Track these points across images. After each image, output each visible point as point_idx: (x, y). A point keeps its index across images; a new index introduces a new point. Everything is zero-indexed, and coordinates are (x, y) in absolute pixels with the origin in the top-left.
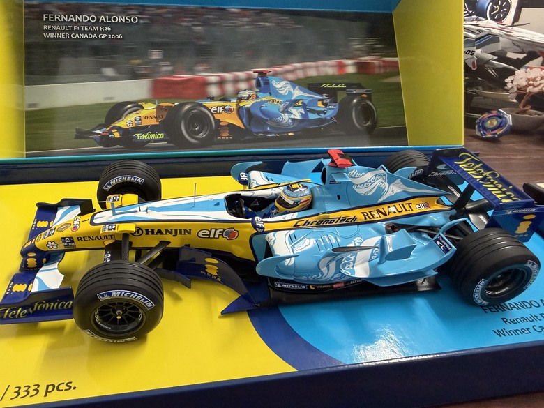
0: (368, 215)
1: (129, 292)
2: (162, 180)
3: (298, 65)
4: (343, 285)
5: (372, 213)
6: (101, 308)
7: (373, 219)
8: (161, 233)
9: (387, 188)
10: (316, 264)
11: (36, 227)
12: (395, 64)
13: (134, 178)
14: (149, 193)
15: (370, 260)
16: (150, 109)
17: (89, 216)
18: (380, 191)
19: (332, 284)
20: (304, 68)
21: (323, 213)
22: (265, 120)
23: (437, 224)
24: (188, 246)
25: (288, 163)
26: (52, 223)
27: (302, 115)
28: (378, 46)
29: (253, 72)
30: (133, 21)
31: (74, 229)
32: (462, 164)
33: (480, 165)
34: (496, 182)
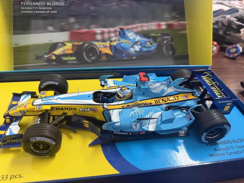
0: (157, 101)
1: (44, 138)
2: (68, 81)
3: (139, 25)
4: (144, 133)
5: (160, 101)
6: (33, 144)
7: (159, 104)
8: (63, 110)
9: (166, 90)
10: (130, 124)
11: (11, 104)
12: (185, 25)
13: (54, 83)
14: (61, 89)
15: (157, 122)
16: (69, 45)
18: (163, 91)
19: (139, 132)
20: (141, 26)
21: (136, 101)
22: (123, 51)
23: (190, 105)
24: (75, 115)
25: (125, 76)
26: (19, 102)
27: (140, 49)
28: (177, 16)
29: (117, 28)
30: (62, 5)
31: (25, 107)
32: (204, 78)
33: (212, 78)
34: (217, 87)
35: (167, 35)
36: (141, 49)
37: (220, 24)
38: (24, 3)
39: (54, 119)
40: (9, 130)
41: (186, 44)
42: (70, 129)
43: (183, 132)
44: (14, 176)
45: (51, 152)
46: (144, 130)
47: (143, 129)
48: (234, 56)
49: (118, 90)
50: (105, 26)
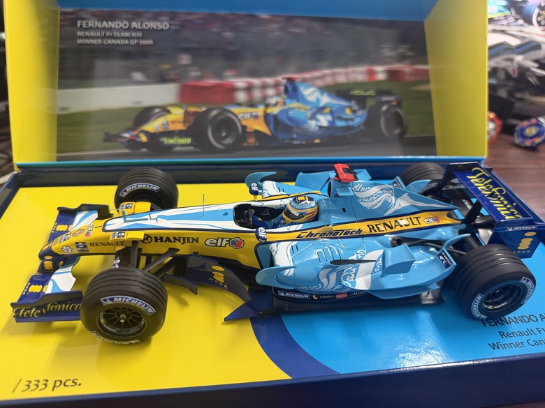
0: (373, 227)
1: (130, 298)
2: (180, 187)
3: (327, 71)
4: (346, 296)
5: (379, 226)
6: (106, 311)
7: (378, 232)
8: (170, 241)
9: (393, 202)
10: (316, 274)
11: (55, 231)
13: (150, 186)
14: (164, 200)
15: (373, 272)
16: (177, 113)
17: (102, 222)
18: (386, 205)
19: (335, 295)
20: (333, 75)
21: (328, 225)
22: (292, 127)
23: (444, 238)
24: (196, 253)
25: (301, 173)
26: (71, 227)
27: (329, 122)
28: (410, 54)
29: (281, 79)
30: (164, 28)
31: (88, 234)
32: (473, 179)
33: (490, 180)
34: (502, 199)
35: (389, 93)
36: (332, 124)
37: (502, 75)
38: (84, 22)
39: (148, 262)
40: (51, 283)
41: (429, 114)
42: (182, 285)
43: (430, 297)
44: (61, 381)
45: (143, 331)
46: (347, 287)
47: (344, 286)
48: (534, 142)
49: (286, 202)
50: (254, 74)
